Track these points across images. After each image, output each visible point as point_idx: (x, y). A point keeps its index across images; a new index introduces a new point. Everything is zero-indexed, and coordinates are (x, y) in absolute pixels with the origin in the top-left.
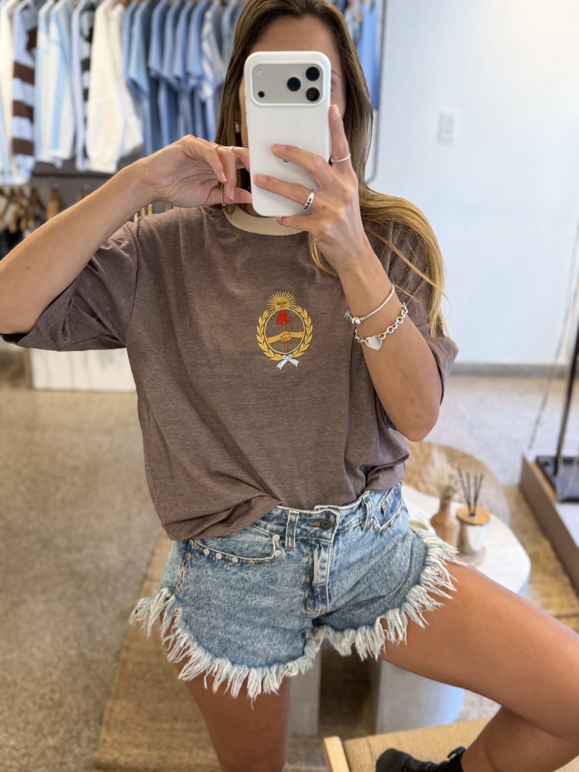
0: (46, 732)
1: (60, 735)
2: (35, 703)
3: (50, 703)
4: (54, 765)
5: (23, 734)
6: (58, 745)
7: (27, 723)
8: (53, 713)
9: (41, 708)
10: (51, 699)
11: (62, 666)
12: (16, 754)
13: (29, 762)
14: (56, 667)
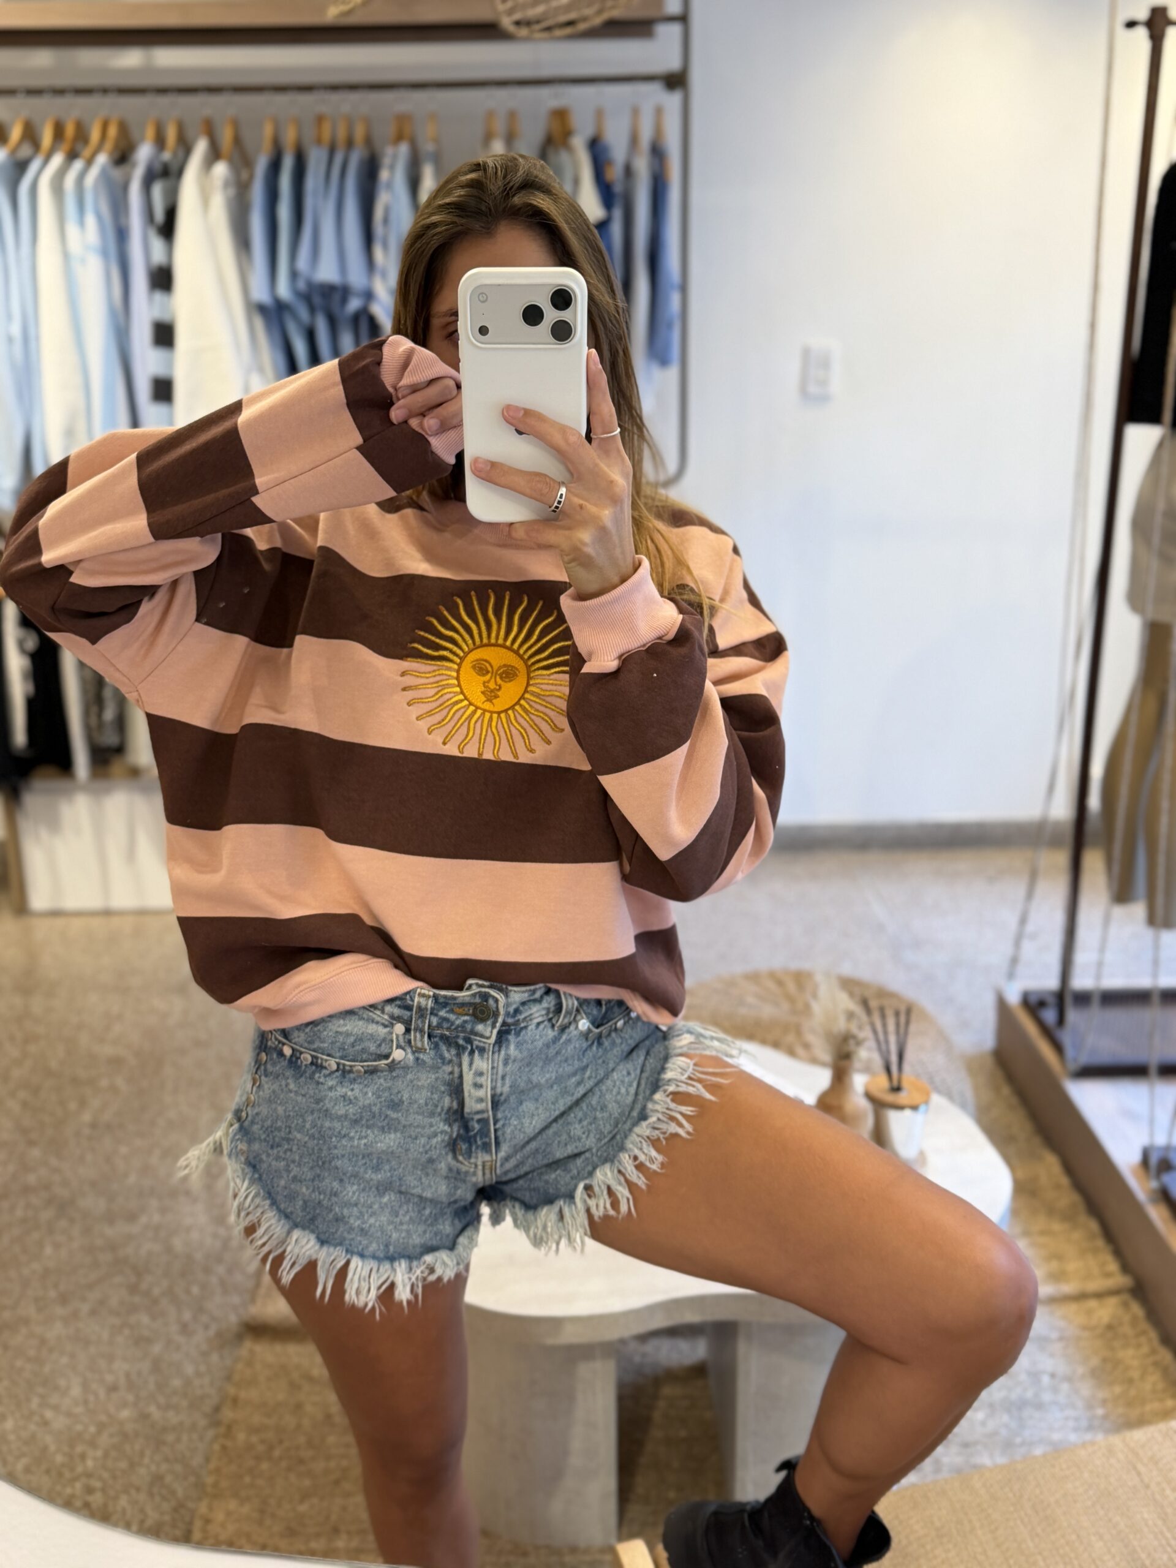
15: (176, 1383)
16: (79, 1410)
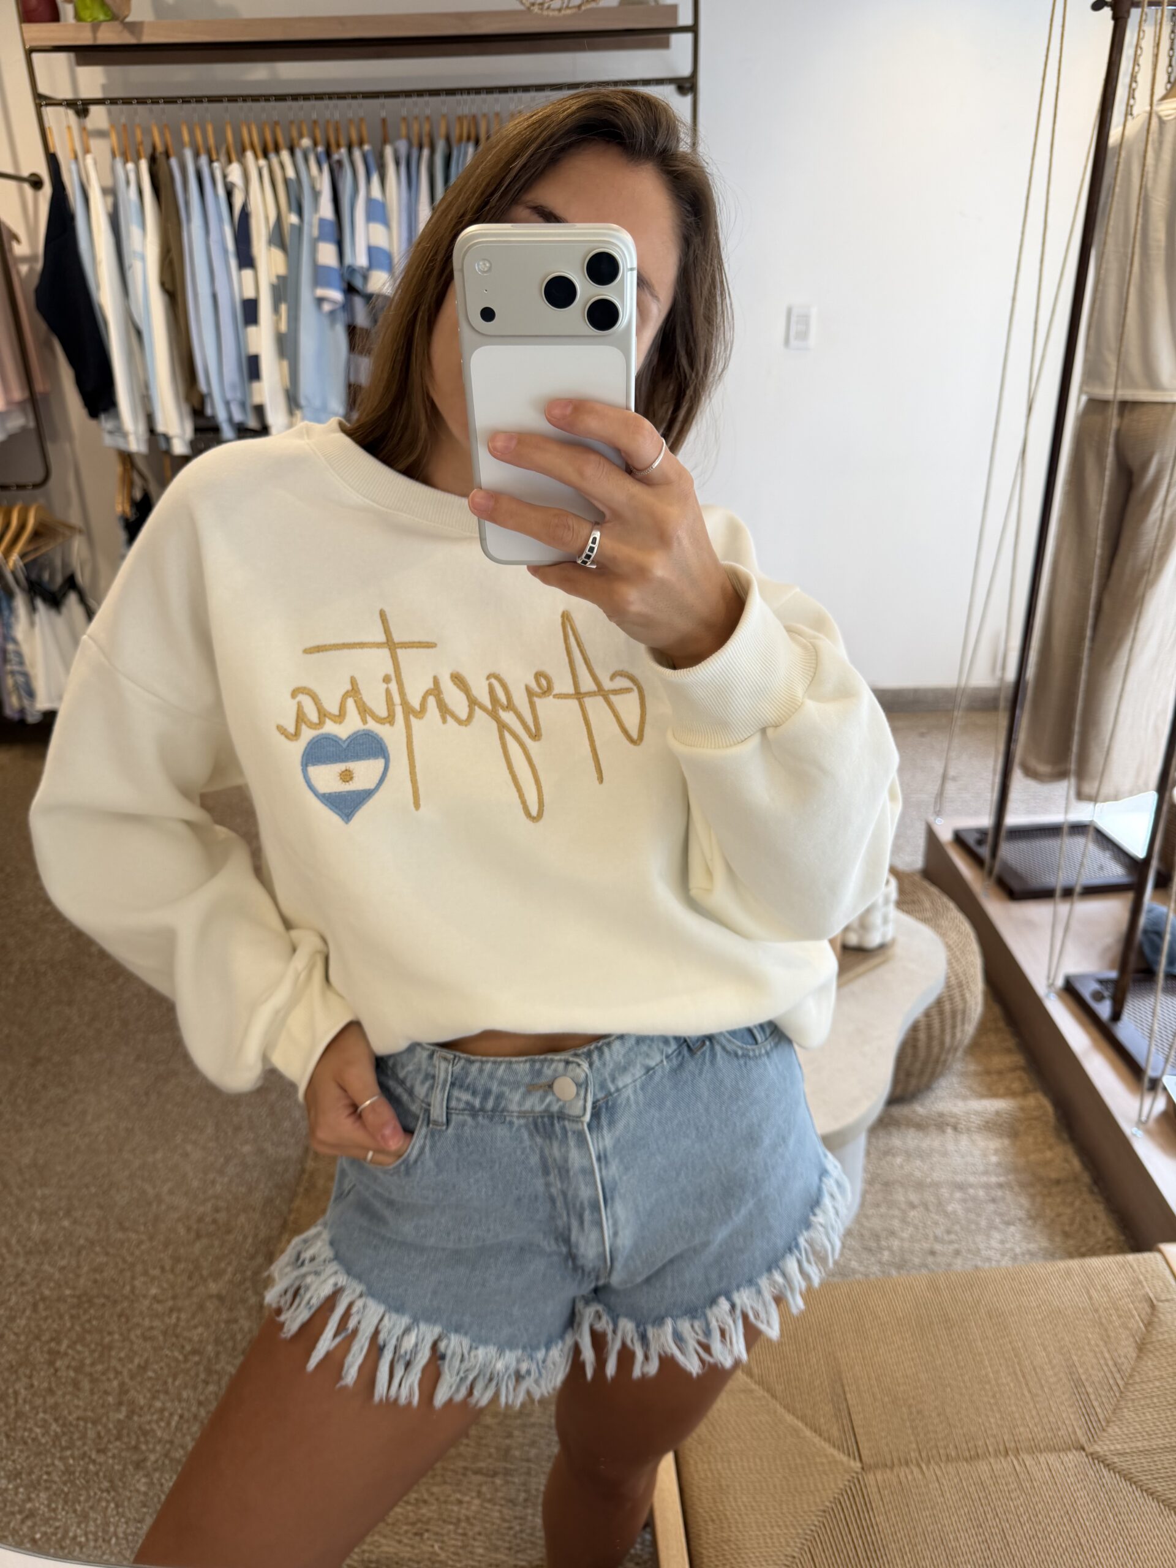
0: (205, 1273)
1: (227, 1277)
2: (189, 1229)
3: (212, 1228)
4: (217, 1324)
5: (171, 1277)
6: (224, 1292)
7: (177, 1260)
8: (217, 1243)
9: (198, 1236)
10: (214, 1221)
11: (231, 1170)
12: (159, 1308)
13: (178, 1319)
14: (221, 1172)
15: (287, 1124)
16: (211, 1145)
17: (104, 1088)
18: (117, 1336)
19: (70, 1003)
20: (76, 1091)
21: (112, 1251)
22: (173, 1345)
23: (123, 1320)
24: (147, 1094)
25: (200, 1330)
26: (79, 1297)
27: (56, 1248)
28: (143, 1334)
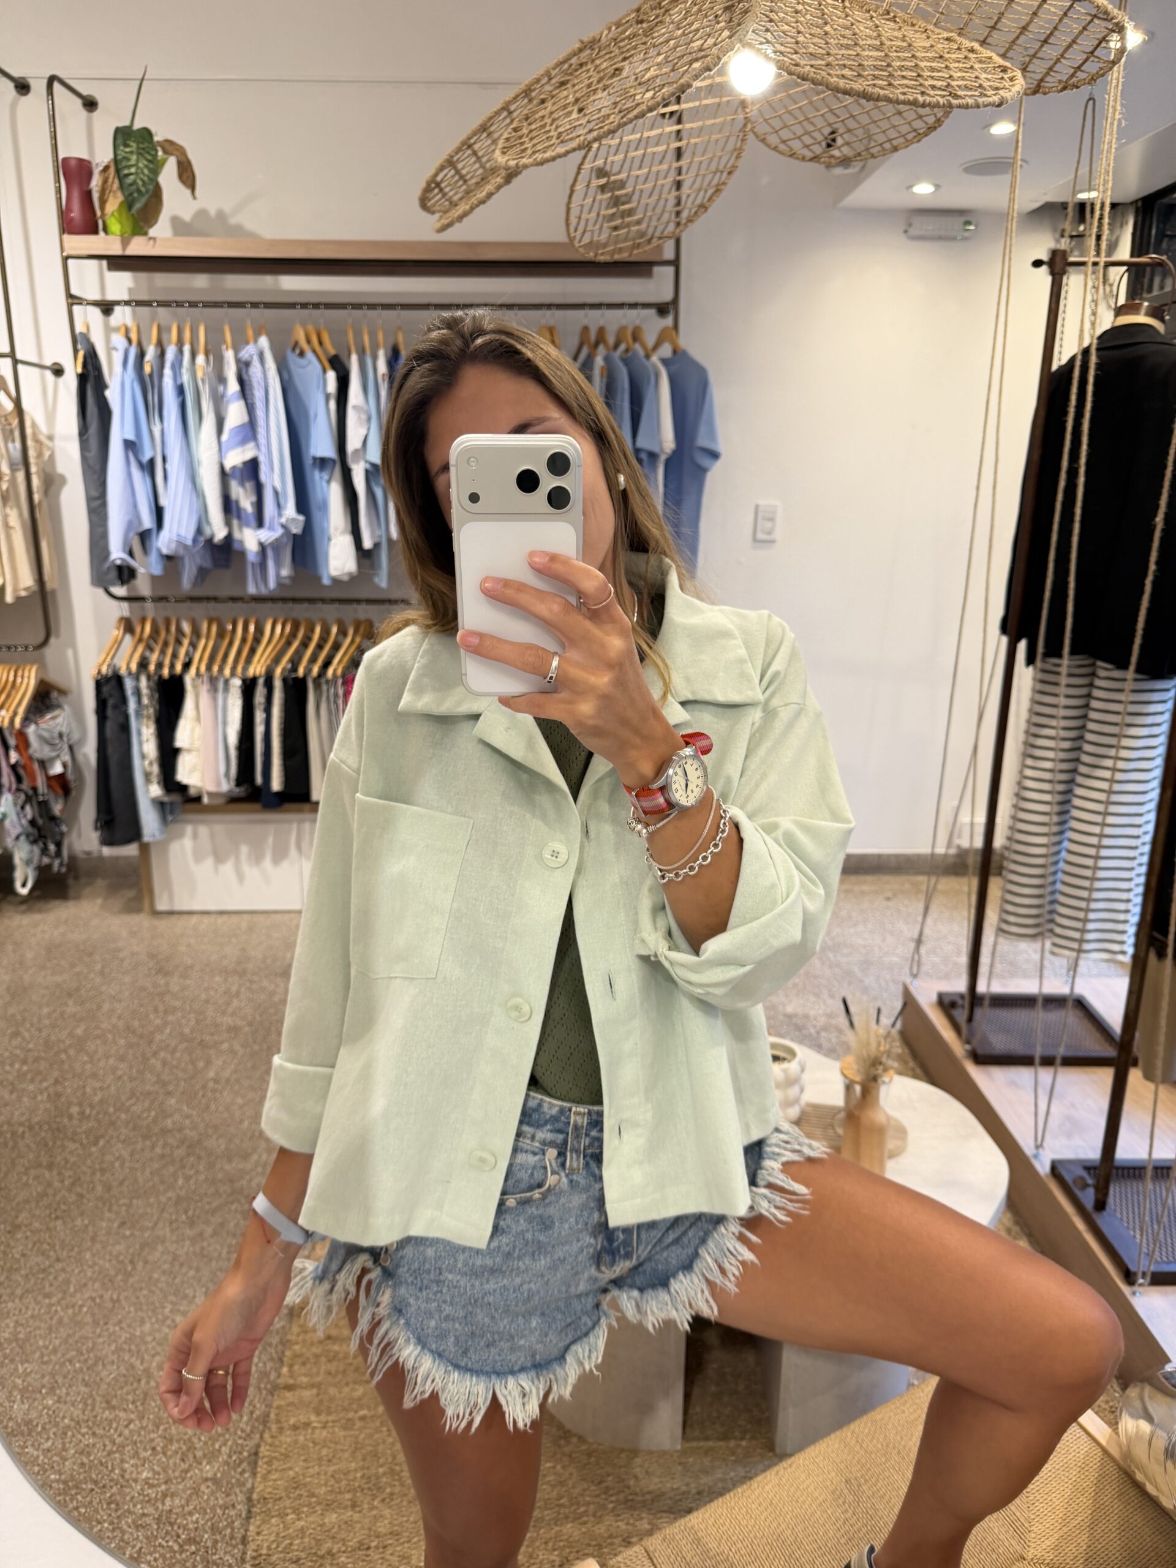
17: (88, 1256)
18: (106, 1525)
19: (50, 1167)
20: (58, 1260)
21: (100, 1432)
22: (167, 1533)
23: (113, 1506)
24: (132, 1262)
25: (194, 1518)
26: (65, 1482)
27: (39, 1429)
28: (134, 1522)
